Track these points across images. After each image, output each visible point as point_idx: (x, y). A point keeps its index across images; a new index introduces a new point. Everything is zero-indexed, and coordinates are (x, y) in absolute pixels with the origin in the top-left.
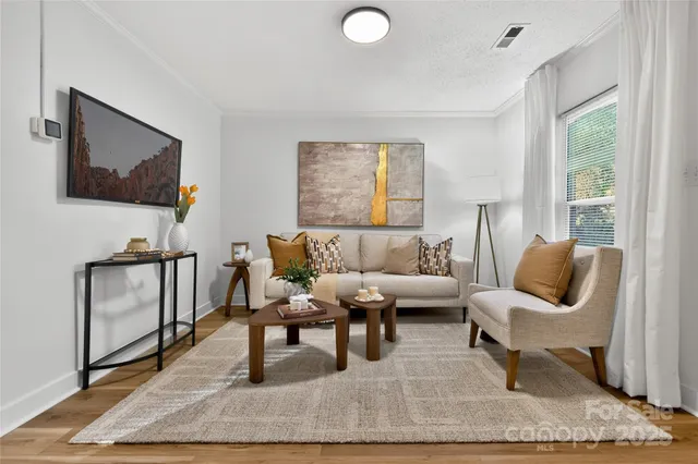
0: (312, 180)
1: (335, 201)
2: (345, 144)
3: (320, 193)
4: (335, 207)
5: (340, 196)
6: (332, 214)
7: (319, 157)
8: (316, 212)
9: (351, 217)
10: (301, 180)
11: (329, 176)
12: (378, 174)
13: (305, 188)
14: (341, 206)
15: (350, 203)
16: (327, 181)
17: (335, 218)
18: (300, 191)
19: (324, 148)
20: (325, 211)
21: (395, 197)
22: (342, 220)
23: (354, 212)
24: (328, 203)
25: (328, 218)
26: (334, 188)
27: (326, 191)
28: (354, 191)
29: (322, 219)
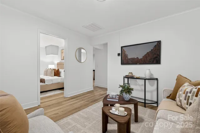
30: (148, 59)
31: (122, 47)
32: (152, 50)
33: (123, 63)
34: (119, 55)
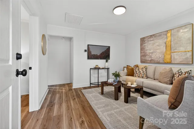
0: (144, 49)
1: (151, 55)
2: (154, 35)
3: (146, 53)
4: (151, 57)
5: (152, 53)
6: (150, 59)
7: (146, 42)
8: (145, 58)
9: (156, 60)
10: (141, 49)
11: (149, 47)
12: (167, 43)
13: (142, 52)
14: (153, 56)
15: (156, 55)
16: (148, 48)
17: (151, 61)
18: (141, 53)
19: (147, 38)
20: (148, 58)
21: (175, 51)
22: (153, 61)
23: (157, 58)
24: (149, 55)
25: (149, 60)
26: (150, 50)
27: (148, 52)
28: (157, 51)
29: (147, 61)
30: (103, 56)
31: (88, 45)
32: (105, 51)
33: (88, 58)
34: (85, 51)
